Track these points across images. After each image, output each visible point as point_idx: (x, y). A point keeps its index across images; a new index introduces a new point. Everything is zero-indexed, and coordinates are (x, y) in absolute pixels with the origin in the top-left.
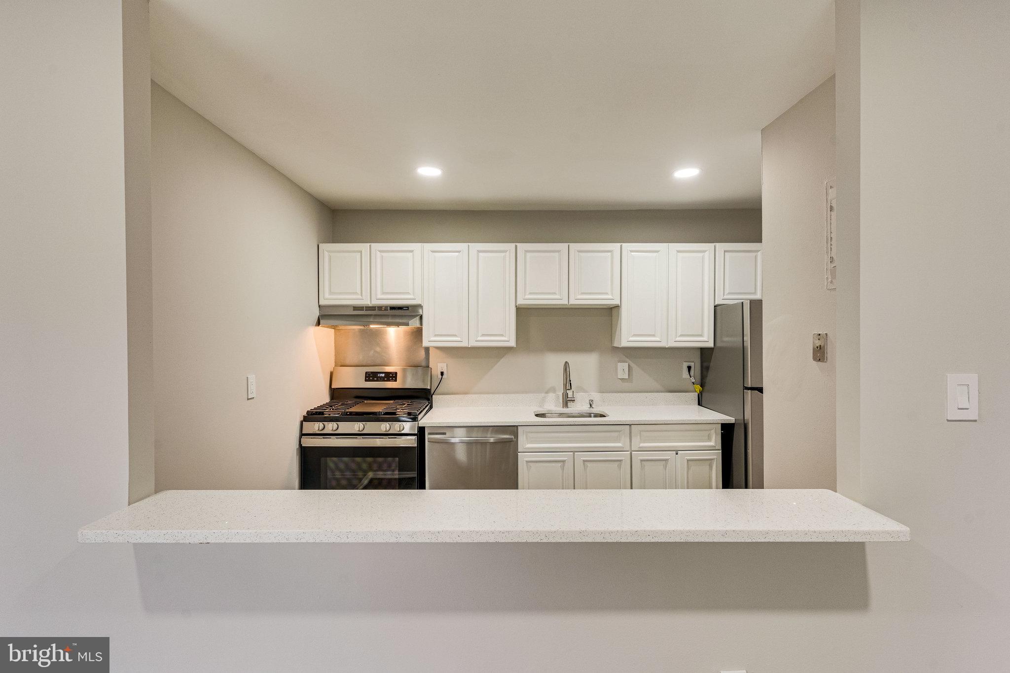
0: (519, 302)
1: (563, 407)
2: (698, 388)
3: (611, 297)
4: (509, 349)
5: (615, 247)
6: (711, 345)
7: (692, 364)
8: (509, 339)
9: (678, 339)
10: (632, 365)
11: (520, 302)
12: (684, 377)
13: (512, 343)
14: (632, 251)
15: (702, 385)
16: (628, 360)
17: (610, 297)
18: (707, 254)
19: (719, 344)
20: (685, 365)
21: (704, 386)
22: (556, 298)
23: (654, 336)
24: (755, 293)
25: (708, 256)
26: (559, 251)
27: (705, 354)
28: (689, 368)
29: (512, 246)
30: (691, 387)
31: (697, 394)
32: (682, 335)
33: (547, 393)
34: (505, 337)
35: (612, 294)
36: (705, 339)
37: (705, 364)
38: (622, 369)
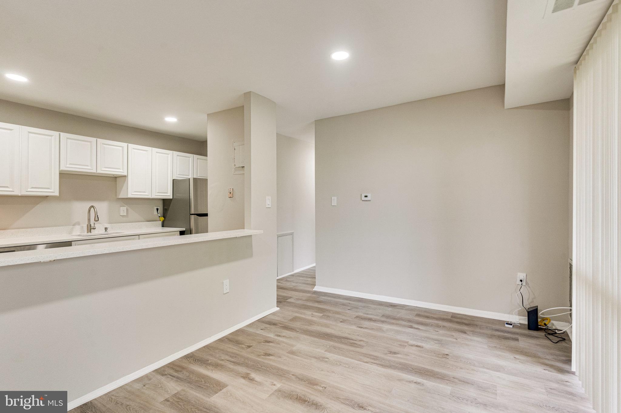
0: (61, 169)
1: (88, 233)
2: (162, 219)
3: (123, 171)
4: (54, 198)
5: (125, 145)
6: (171, 197)
7: (159, 208)
8: (54, 191)
9: (157, 194)
10: (128, 208)
11: (63, 168)
12: (155, 214)
13: (57, 194)
14: (133, 149)
15: (164, 216)
16: (125, 205)
17: (121, 171)
18: (169, 155)
19: (174, 197)
20: (156, 208)
21: (165, 218)
22: (88, 168)
23: (145, 192)
24: (188, 175)
25: (170, 157)
26: (90, 142)
27: (166, 203)
28: (157, 209)
29: (57, 133)
30: (158, 219)
31: (161, 222)
32: (158, 193)
33: (74, 225)
34: (51, 189)
35: (123, 169)
36: (169, 194)
37: (165, 207)
38: (123, 210)
